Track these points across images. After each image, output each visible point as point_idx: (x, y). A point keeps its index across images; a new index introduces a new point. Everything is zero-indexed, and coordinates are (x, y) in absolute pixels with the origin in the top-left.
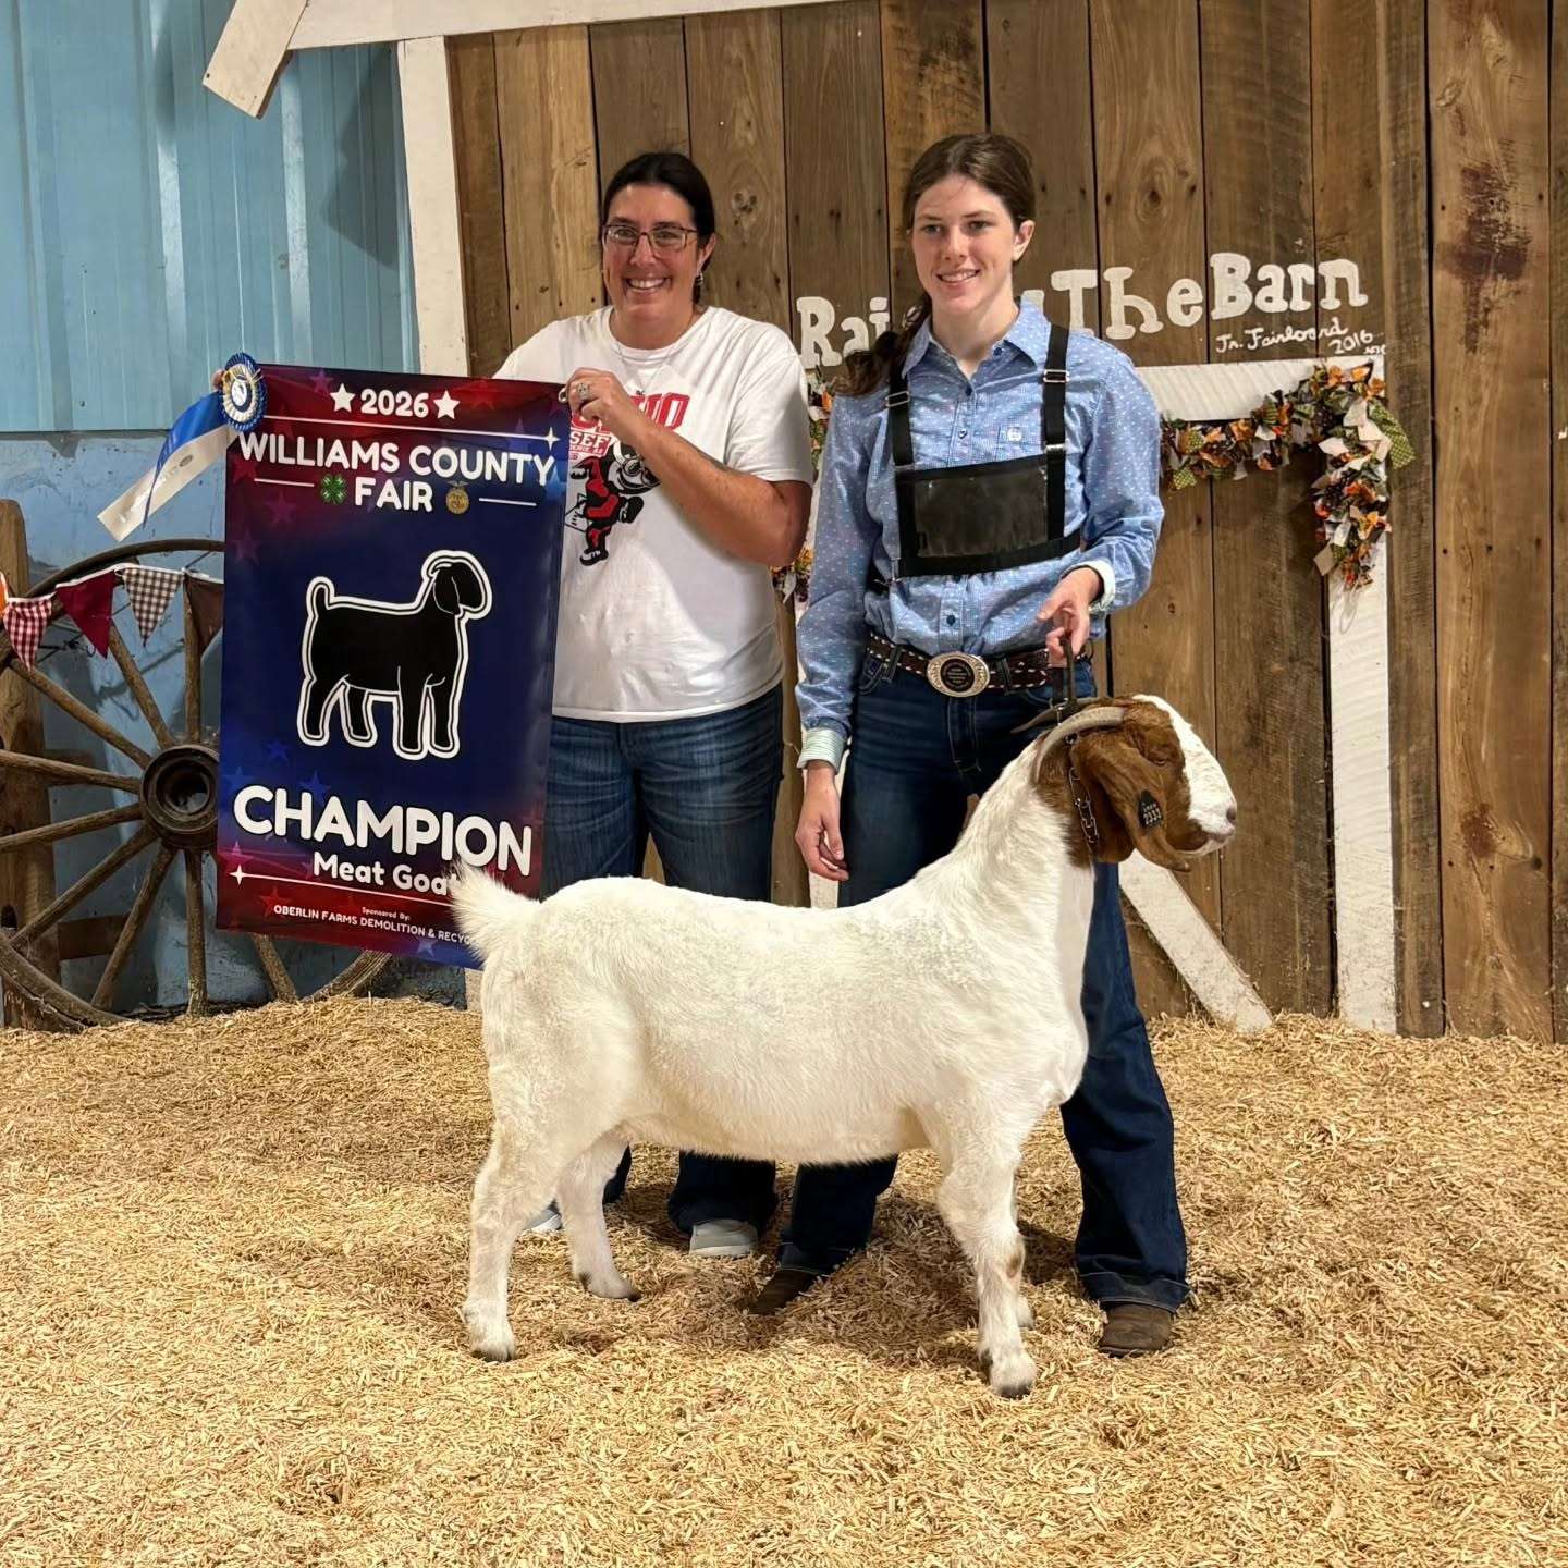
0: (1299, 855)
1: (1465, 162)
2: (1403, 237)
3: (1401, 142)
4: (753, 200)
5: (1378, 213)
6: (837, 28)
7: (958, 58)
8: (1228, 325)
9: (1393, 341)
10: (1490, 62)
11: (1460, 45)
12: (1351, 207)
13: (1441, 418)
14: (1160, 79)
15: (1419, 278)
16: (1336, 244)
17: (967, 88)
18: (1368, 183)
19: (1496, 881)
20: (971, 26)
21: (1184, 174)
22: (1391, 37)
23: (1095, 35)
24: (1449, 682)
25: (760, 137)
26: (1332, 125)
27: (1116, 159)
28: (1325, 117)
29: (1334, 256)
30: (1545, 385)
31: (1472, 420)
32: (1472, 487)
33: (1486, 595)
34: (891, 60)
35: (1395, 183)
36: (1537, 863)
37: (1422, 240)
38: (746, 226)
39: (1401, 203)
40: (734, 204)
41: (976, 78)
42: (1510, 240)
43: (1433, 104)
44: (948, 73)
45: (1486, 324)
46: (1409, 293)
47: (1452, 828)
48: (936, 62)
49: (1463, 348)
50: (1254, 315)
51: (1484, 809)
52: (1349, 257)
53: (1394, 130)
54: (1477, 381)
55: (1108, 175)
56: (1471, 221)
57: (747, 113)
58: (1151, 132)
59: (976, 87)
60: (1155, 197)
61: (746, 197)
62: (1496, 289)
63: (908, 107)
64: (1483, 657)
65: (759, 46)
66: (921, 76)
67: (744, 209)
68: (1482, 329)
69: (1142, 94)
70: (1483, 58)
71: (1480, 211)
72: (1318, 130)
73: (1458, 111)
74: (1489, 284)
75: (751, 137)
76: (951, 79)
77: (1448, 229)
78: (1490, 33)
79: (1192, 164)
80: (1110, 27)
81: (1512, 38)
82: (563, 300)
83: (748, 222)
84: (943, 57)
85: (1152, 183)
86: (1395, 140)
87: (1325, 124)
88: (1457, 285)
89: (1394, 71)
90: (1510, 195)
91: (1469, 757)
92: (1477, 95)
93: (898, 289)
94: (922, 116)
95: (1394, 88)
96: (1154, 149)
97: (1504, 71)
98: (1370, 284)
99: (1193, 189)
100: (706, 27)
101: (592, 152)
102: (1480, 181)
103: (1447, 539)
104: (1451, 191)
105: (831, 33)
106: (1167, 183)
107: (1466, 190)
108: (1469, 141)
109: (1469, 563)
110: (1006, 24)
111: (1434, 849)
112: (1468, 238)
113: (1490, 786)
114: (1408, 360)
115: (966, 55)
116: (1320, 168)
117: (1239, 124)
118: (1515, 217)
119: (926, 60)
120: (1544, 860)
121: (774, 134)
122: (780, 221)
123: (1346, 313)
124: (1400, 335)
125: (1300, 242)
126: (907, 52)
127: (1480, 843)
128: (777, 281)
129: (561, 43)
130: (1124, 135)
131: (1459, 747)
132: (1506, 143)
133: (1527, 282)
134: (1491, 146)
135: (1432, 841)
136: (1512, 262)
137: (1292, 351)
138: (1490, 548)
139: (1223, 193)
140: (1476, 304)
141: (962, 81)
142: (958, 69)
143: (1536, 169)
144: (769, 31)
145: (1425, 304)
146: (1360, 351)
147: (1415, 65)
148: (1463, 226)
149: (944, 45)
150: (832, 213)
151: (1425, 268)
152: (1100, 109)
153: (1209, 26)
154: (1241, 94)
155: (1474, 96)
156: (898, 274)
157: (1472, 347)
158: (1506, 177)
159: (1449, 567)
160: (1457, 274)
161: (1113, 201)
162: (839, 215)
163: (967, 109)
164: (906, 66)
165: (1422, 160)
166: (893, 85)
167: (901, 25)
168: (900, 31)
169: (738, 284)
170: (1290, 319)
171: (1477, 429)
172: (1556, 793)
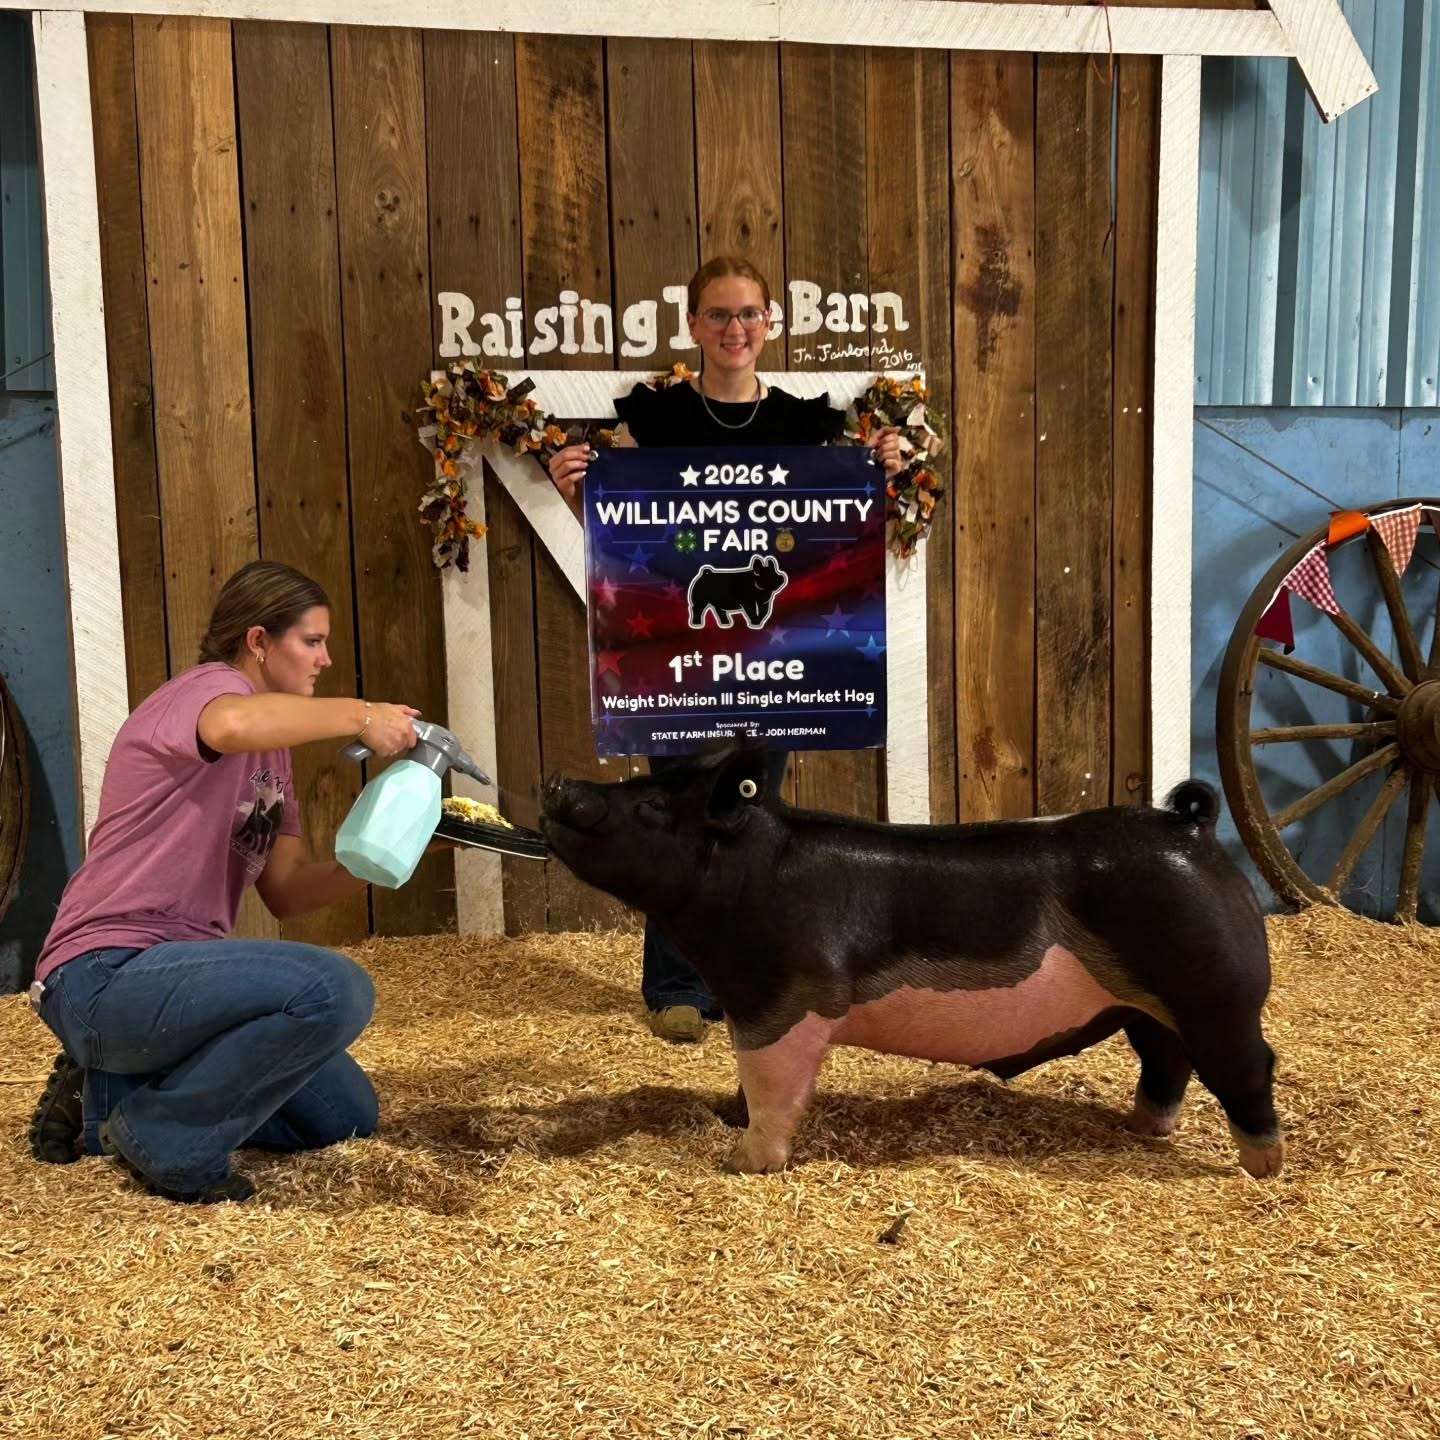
0: (858, 778)
1: (979, 222)
2: (933, 278)
3: (933, 202)
4: (396, 200)
5: (916, 258)
6: (476, 54)
7: (582, 94)
8: (802, 340)
9: (926, 359)
10: (996, 146)
11: (974, 130)
12: (897, 249)
13: (959, 423)
14: (750, 130)
15: (944, 311)
16: (885, 280)
17: (592, 121)
18: (910, 233)
19: (997, 790)
20: (594, 67)
21: (768, 212)
22: (925, 119)
23: (697, 89)
24: (964, 631)
25: (405, 142)
26: (882, 185)
27: (715, 194)
28: (877, 175)
29: (883, 289)
30: (1032, 398)
31: (982, 425)
32: (982, 477)
33: (990, 561)
34: (525, 90)
35: (929, 233)
36: (1024, 771)
37: (946, 281)
38: (389, 224)
39: (933, 249)
40: (377, 202)
41: (598, 114)
42: (1009, 285)
43: (955, 174)
44: (574, 106)
45: (993, 349)
46: (938, 322)
47: (966, 747)
48: (565, 95)
49: (975, 368)
50: (824, 334)
51: (989, 730)
52: (894, 291)
53: (928, 192)
54: (985, 395)
55: (708, 208)
56: (983, 269)
57: (391, 120)
58: (742, 176)
59: (599, 122)
60: (745, 230)
61: (389, 199)
62: (999, 322)
63: (540, 132)
64: (988, 611)
65: (404, 61)
66: (551, 106)
67: (388, 207)
68: (990, 354)
69: (736, 142)
70: (990, 142)
71: (989, 261)
72: (871, 187)
73: (974, 181)
74: (995, 319)
75: (395, 143)
76: (577, 111)
77: (966, 273)
78: (995, 123)
79: (774, 204)
80: (710, 83)
81: (1010, 129)
82: (205, 278)
83: (391, 220)
84: (570, 92)
85: (744, 218)
86: (928, 199)
87: (877, 183)
88: (972, 318)
89: (927, 144)
90: (1008, 250)
91: (979, 689)
92: (986, 170)
93: (530, 291)
94: (552, 141)
95: (927, 157)
96: (746, 190)
97: (1005, 153)
98: (910, 313)
99: (775, 226)
100: (352, 38)
101: (234, 140)
102: (989, 238)
103: (963, 518)
104: (967, 243)
105: (471, 58)
106: (755, 216)
107: (979, 243)
108: (981, 205)
109: (978, 538)
110: (625, 70)
111: (952, 766)
112: (980, 280)
113: (993, 711)
114: (937, 376)
115: (589, 92)
116: (873, 216)
117: (813, 176)
118: (1013, 267)
119: (555, 93)
120: (1030, 770)
121: (417, 143)
122: (422, 221)
123: (892, 335)
124: (932, 356)
125: (858, 276)
126: (540, 83)
127: (985, 758)
128: (420, 276)
129: (205, 34)
130: (721, 174)
131: (971, 681)
132: (1006, 209)
133: (1019, 319)
134: (997, 211)
135: (951, 760)
136: (1009, 303)
137: (853, 365)
138: (993, 525)
139: (799, 231)
140: (986, 333)
141: (587, 115)
142: (584, 104)
143: (1026, 231)
144: (412, 48)
145: (948, 332)
146: (903, 367)
147: (943, 141)
148: (976, 271)
149: (571, 81)
150: (471, 219)
151: (948, 303)
152: (702, 151)
153: (789, 93)
154: (815, 152)
155: (984, 171)
156: (530, 278)
157: (982, 367)
158: (1007, 237)
159: (963, 539)
160: (972, 309)
161: (713, 229)
162: (477, 221)
163: (590, 139)
164: (539, 96)
165: (946, 217)
166: (529, 112)
167: (535, 58)
168: (532, 65)
169: (382, 276)
170: (851, 338)
171: (986, 431)
172: (1041, 716)
